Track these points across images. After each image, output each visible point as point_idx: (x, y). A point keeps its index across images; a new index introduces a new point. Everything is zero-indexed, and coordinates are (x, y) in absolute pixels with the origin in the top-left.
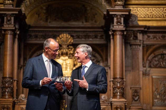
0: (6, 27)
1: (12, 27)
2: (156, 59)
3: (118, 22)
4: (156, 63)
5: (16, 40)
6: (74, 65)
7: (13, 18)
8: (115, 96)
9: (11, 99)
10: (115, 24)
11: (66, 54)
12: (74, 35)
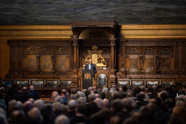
0: (74, 45)
1: (76, 45)
2: (132, 51)
3: (112, 43)
4: (131, 53)
5: (78, 48)
6: (98, 57)
7: (76, 42)
8: (112, 69)
9: (76, 70)
10: (111, 43)
11: (96, 53)
12: (100, 43)
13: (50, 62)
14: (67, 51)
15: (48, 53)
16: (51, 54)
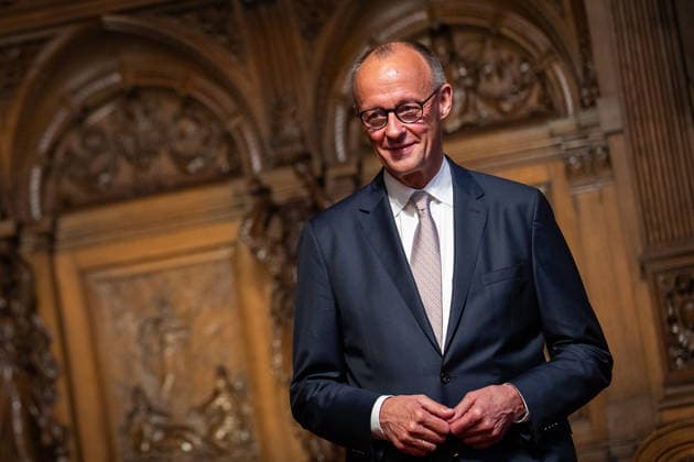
13: (245, 337)
14: (558, 48)
15: (164, 166)
16: (236, 171)
